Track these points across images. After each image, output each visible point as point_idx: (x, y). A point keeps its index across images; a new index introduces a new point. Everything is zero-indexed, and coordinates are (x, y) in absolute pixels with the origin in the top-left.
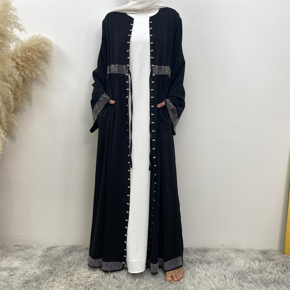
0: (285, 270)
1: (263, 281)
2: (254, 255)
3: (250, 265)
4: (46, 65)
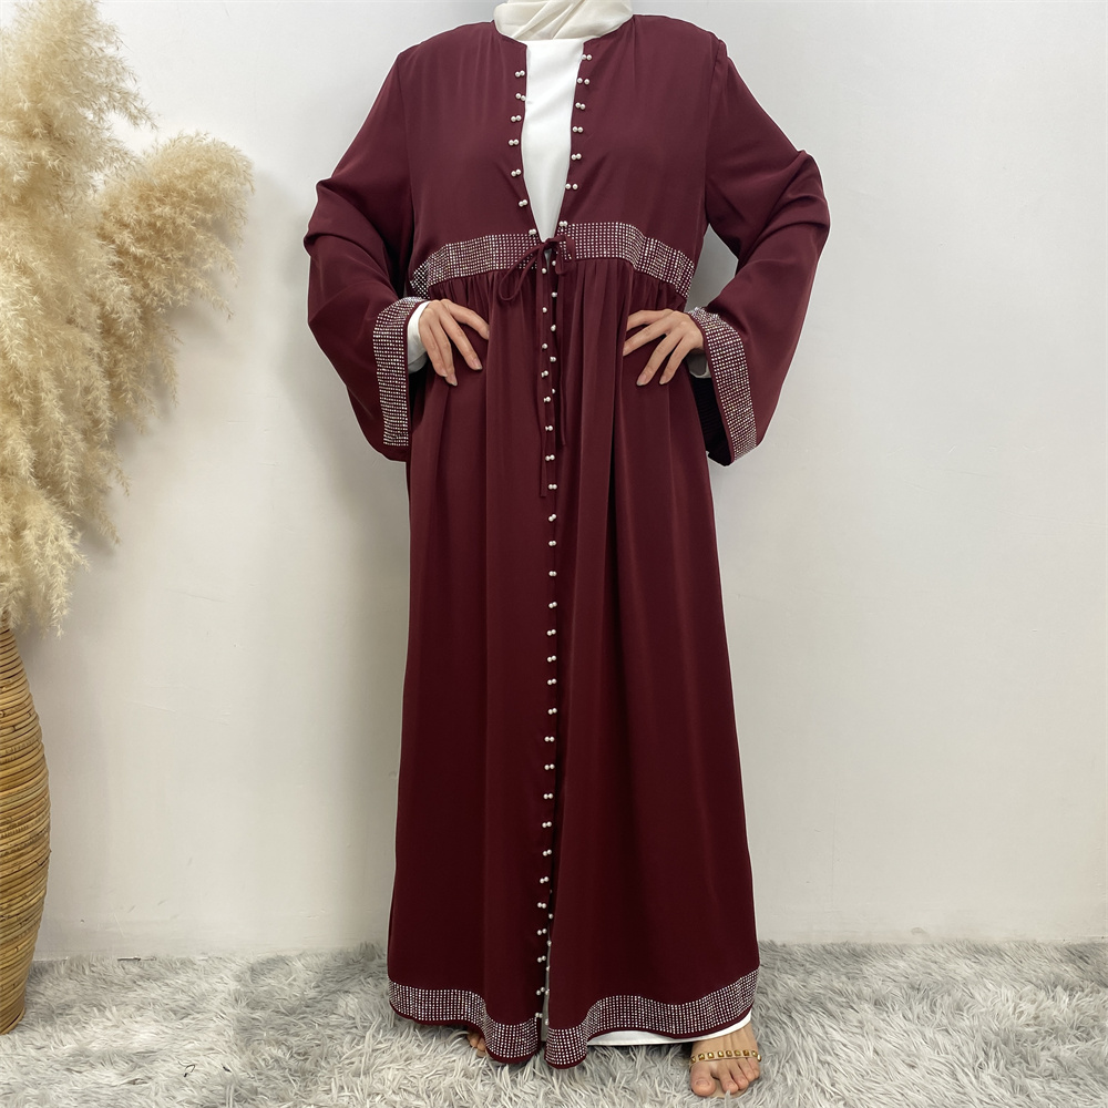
1: (1099, 1070)
2: (1045, 968)
3: (1038, 1007)
4: (228, 251)
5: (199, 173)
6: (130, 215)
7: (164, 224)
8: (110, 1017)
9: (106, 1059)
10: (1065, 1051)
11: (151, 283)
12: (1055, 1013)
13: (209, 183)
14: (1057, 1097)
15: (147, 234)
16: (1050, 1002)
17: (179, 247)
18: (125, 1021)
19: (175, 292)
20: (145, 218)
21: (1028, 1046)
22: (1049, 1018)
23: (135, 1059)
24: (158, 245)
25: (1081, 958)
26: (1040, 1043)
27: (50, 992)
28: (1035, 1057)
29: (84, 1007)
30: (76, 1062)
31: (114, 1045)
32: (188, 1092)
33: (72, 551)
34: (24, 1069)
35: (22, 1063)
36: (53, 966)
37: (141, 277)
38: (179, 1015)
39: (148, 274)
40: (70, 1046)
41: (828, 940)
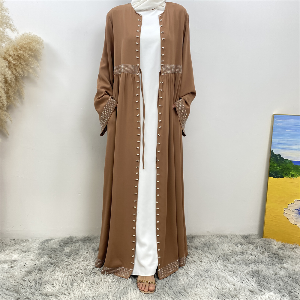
0: (263, 252)
1: (245, 262)
2: (237, 240)
3: (233, 248)
4: (38, 63)
5: (29, 43)
6: (11, 53)
7: (21, 55)
8: (7, 252)
9: (5, 262)
11: (18, 71)
12: (237, 249)
13: (33, 46)
14: (234, 267)
15: (16, 58)
17: (25, 61)
18: (10, 253)
19: (24, 73)
20: (16, 54)
22: (235, 251)
23: (12, 262)
24: (19, 61)
25: (246, 238)
26: (232, 256)
28: (230, 259)
31: (7, 259)
32: (25, 269)
37: (15, 69)
38: (24, 252)
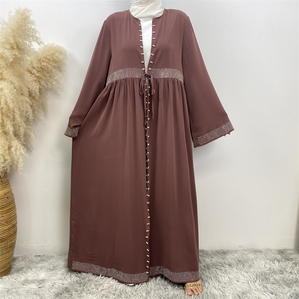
1: (285, 282)
2: (273, 256)
3: (270, 266)
4: (61, 74)
5: (53, 54)
6: (35, 65)
7: (44, 67)
8: (33, 271)
9: (33, 282)
10: (277, 277)
11: (41, 83)
12: (275, 267)
13: (56, 56)
14: (274, 289)
15: (40, 70)
16: (274, 264)
17: (48, 73)
18: (37, 272)
19: (47, 85)
20: (39, 66)
21: (268, 276)
22: (273, 268)
23: (40, 282)
24: (43, 73)
25: (282, 253)
26: (270, 275)
27: (17, 264)
28: (269, 279)
29: (26, 268)
30: (25, 282)
31: (35, 278)
32: (54, 290)
33: (24, 153)
34: (12, 285)
35: (11, 283)
36: (18, 258)
37: (39, 81)
38: (51, 270)
39: (40, 80)
40: (23, 278)
41: (217, 249)
